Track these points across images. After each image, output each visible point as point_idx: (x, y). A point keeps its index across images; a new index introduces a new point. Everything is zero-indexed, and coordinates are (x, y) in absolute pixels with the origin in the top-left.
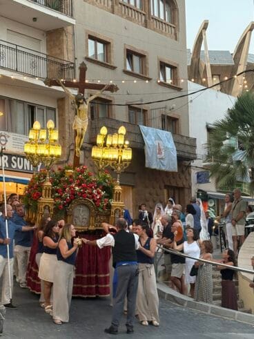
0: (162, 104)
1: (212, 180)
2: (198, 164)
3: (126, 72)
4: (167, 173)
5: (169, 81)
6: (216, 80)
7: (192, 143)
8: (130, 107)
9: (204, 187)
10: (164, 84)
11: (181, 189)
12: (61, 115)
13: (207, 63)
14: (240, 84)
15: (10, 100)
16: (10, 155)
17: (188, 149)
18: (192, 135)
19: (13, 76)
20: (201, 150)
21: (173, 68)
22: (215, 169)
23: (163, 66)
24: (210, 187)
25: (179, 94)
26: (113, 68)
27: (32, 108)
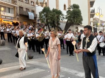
0: (32, 8)
1: (40, 21)
2: (38, 18)
3: (25, 3)
4: (33, 20)
5: (33, 4)
6: (40, 5)
7: (37, 15)
8: (26, 9)
9: (39, 22)
10: (32, 5)
11: (35, 22)
12: (14, 10)
13: (39, 2)
14: (44, 5)
15: (5, 7)
16: (5, 16)
17: (36, 16)
18: (37, 14)
19: (6, 3)
20: (38, 16)
21: (33, 2)
22: (40, 19)
23: (32, 2)
24: (40, 22)
25: (34, 7)
26: (23, 2)
27: (9, 8)
